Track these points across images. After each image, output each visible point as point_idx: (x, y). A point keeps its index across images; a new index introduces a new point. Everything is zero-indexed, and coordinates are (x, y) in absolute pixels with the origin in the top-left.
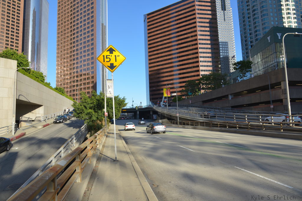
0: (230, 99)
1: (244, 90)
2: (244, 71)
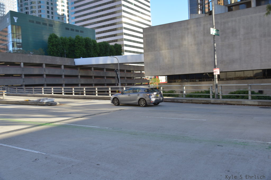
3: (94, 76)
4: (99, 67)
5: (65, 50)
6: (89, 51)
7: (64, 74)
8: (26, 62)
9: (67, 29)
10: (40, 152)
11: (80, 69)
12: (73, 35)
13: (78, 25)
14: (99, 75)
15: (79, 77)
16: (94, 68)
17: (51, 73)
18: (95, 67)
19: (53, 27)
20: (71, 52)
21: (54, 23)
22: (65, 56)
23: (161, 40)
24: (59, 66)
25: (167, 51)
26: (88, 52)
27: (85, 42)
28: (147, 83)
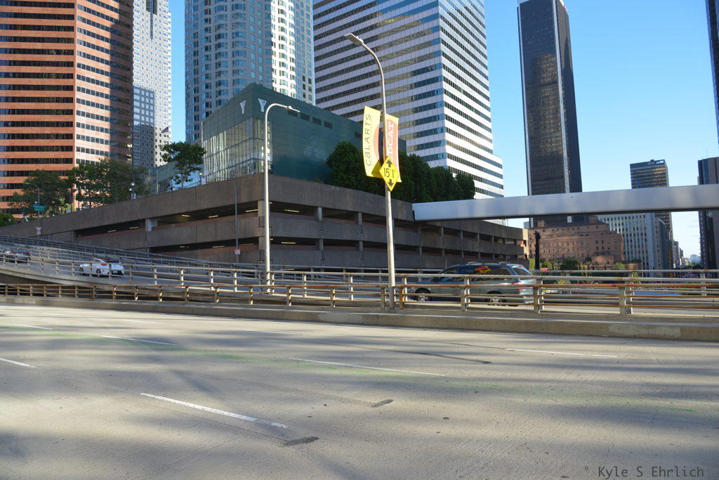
0: (150, 229)
1: (183, 211)
2: (185, 167)
3: (445, 249)
8: (328, 207)
9: (358, 135)
11: (422, 230)
14: (453, 248)
16: (444, 228)
17: (373, 240)
18: (446, 224)
19: (331, 127)
21: (334, 119)
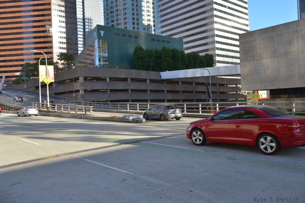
0: (54, 86)
3: (182, 91)
4: (187, 80)
5: (150, 63)
6: (176, 63)
7: (149, 89)
8: (112, 77)
9: (153, 40)
10: (128, 172)
11: (167, 83)
12: (159, 47)
13: (164, 35)
14: (187, 90)
15: (166, 91)
18: (182, 80)
19: (138, 38)
20: (157, 65)
21: (140, 34)
22: (151, 69)
23: (262, 47)
24: (145, 81)
25: (270, 60)
26: (175, 65)
27: (172, 53)
28: (244, 99)
